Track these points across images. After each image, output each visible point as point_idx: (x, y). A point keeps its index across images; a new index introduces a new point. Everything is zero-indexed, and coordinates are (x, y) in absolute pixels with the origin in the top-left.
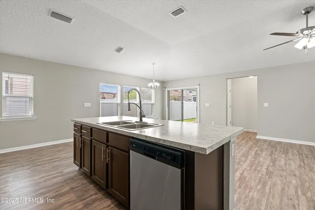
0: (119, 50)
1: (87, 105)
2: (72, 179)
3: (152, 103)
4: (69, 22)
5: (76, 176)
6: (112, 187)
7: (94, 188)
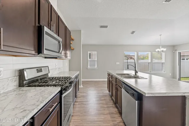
0: (133, 32)
1: (118, 63)
2: (106, 96)
3: (163, 62)
4: (107, 27)
5: (107, 95)
6: (117, 103)
7: (112, 102)
